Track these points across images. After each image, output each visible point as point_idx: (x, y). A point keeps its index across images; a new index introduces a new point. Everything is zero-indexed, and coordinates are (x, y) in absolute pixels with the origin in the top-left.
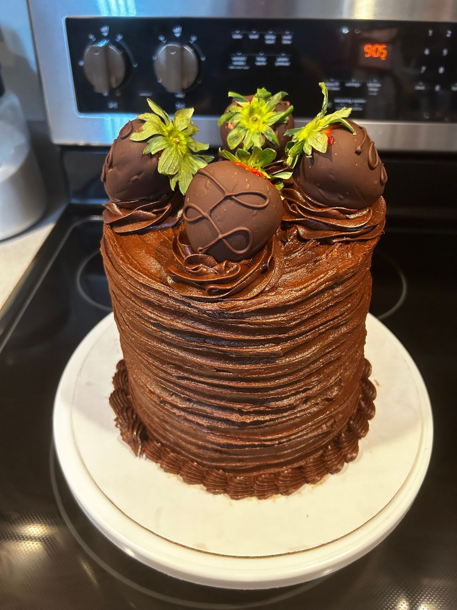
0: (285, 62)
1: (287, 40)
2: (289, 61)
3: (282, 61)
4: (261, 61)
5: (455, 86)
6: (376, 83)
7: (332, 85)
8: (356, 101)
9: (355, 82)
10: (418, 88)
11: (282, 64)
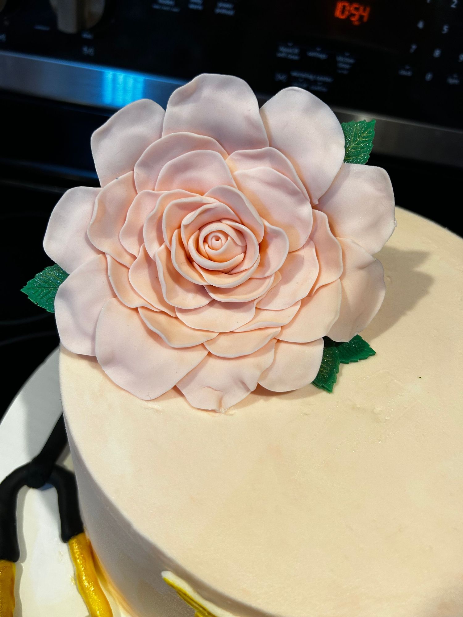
2: (233, 9)
3: (224, 8)
4: (196, 3)
5: (453, 78)
6: (347, 57)
7: (290, 51)
8: (320, 78)
9: (321, 52)
10: (403, 73)
11: (224, 11)
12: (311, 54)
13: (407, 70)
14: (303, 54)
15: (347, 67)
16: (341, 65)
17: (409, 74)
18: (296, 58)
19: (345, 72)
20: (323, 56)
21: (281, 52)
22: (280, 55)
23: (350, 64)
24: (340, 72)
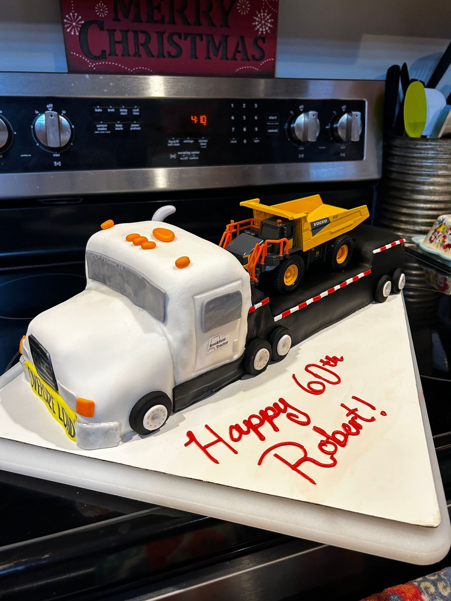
0: (137, 127)
1: (136, 112)
2: (140, 126)
3: (135, 127)
4: (119, 127)
5: (256, 140)
6: (203, 139)
7: (174, 142)
8: (193, 153)
9: (190, 140)
10: (233, 142)
11: (134, 129)
12: (185, 141)
13: (234, 140)
14: (181, 142)
15: (205, 144)
16: (201, 144)
17: (236, 142)
18: (178, 145)
19: (205, 147)
20: (192, 142)
21: (170, 143)
22: (169, 145)
23: (206, 143)
24: (202, 147)
